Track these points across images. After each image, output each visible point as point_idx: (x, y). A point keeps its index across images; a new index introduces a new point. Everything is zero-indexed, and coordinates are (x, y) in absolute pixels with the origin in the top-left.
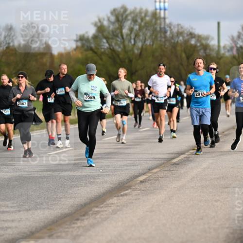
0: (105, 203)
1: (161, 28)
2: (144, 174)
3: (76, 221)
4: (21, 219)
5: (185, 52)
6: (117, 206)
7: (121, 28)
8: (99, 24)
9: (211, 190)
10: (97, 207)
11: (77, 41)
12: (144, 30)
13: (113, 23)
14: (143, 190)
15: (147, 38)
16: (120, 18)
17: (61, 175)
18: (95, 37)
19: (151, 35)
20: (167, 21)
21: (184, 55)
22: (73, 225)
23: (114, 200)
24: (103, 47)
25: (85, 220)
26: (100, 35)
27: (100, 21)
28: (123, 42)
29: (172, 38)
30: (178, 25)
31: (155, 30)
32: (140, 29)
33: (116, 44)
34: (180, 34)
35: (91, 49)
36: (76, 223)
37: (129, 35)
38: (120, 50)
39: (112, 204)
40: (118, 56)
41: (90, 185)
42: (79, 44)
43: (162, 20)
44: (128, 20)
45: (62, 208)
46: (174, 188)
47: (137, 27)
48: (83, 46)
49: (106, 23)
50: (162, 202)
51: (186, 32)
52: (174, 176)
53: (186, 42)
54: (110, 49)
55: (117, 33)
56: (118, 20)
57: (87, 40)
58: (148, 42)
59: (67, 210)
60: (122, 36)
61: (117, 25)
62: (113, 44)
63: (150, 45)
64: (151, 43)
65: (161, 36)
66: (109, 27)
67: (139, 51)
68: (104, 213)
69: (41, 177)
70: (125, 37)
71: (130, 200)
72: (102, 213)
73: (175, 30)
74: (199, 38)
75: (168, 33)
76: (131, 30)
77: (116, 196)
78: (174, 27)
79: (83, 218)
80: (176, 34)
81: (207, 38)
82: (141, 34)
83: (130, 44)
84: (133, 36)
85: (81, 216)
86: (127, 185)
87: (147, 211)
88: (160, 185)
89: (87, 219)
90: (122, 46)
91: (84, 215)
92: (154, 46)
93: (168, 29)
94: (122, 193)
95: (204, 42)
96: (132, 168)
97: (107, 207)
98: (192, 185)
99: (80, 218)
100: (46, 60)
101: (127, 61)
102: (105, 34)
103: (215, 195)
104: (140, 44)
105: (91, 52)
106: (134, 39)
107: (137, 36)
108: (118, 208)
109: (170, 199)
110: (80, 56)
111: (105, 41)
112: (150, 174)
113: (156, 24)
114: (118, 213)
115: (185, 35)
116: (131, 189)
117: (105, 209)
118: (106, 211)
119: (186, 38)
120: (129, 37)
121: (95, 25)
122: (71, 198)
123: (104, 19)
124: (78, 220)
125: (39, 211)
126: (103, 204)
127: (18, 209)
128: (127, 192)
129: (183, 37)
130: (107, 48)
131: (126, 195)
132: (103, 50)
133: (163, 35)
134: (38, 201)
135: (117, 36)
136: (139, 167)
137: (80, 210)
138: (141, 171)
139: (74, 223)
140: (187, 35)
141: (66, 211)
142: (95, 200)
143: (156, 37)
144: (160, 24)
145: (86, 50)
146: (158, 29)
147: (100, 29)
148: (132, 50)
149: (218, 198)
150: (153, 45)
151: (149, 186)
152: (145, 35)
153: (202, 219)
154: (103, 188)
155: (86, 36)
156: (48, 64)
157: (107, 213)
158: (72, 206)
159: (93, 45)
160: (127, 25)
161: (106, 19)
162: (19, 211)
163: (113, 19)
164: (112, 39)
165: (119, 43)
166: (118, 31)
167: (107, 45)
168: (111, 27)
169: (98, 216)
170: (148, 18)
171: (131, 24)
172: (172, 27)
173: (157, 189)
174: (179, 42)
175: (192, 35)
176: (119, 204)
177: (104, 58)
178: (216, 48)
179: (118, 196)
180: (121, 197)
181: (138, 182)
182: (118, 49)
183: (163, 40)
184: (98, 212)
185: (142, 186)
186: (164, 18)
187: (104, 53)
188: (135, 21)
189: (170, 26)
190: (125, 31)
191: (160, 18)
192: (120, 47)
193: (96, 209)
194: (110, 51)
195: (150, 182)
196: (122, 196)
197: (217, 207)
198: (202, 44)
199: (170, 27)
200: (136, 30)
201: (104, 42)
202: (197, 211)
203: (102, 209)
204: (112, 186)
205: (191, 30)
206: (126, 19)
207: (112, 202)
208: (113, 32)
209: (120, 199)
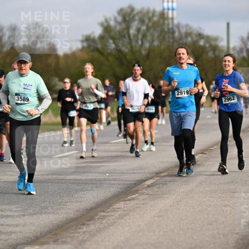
0: (112, 208)
1: (168, 29)
2: (151, 178)
3: (82, 226)
4: (26, 223)
6: (124, 211)
7: (128, 28)
8: (105, 24)
9: (220, 195)
10: (103, 211)
11: (82, 41)
12: (152, 30)
13: (120, 23)
14: (151, 195)
15: (155, 38)
16: (127, 18)
17: (65, 178)
18: (101, 38)
19: (159, 36)
20: (176, 21)
22: (79, 230)
23: (121, 205)
24: (109, 48)
25: (91, 225)
26: (107, 35)
27: (106, 21)
28: (130, 43)
29: (181, 38)
30: (187, 25)
31: (162, 31)
32: (148, 29)
33: (123, 45)
34: (188, 34)
35: (98, 50)
36: (82, 228)
37: (136, 36)
38: (127, 51)
39: (119, 208)
40: (125, 57)
41: (96, 189)
42: (85, 44)
43: (170, 21)
44: (135, 20)
45: (67, 213)
46: (183, 192)
47: (144, 28)
48: (89, 46)
49: (112, 23)
50: (170, 207)
51: (194, 32)
53: (195, 43)
54: (117, 50)
55: (124, 34)
56: (124, 20)
57: (93, 40)
58: (156, 43)
59: (72, 214)
60: (129, 36)
61: (124, 26)
62: (120, 45)
63: (157, 46)
64: (159, 44)
65: (169, 37)
66: (116, 27)
67: (147, 52)
68: (111, 218)
69: (45, 181)
70: (132, 37)
71: (137, 204)
72: (109, 218)
73: (183, 31)
74: (208, 39)
75: (177, 34)
76: (138, 30)
77: (122, 201)
78: (183, 28)
79: (90, 222)
80: (184, 35)
81: (216, 39)
82: (148, 34)
83: (137, 45)
84: (140, 36)
85: (87, 221)
86: (133, 189)
87: (154, 216)
88: (167, 190)
89: (93, 224)
90: (129, 47)
91: (90, 220)
92: (162, 47)
93: (176, 29)
95: (213, 43)
96: (139, 171)
97: (113, 211)
98: (201, 190)
99: (87, 223)
100: (52, 61)
101: (134, 62)
102: (112, 34)
103: (224, 200)
104: (147, 45)
105: (97, 53)
106: (142, 40)
107: (144, 36)
108: (125, 213)
109: (178, 204)
110: (86, 57)
111: (111, 41)
112: (158, 178)
113: (163, 24)
114: (125, 218)
115: (194, 36)
117: (112, 214)
118: (112, 215)
119: (195, 38)
120: (136, 38)
121: (102, 25)
122: (76, 202)
123: (110, 19)
124: (84, 224)
125: (44, 216)
126: (109, 208)
127: (23, 213)
128: (134, 196)
129: (192, 38)
130: (114, 49)
131: (133, 199)
132: (109, 51)
133: (171, 36)
134: (43, 205)
135: (124, 37)
137: (86, 214)
138: (148, 175)
139: (80, 228)
140: (196, 36)
141: (72, 216)
142: (101, 205)
143: (164, 38)
144: (168, 24)
145: (93, 51)
147: (107, 29)
148: (140, 51)
149: (227, 203)
150: (161, 45)
151: (157, 190)
152: (153, 36)
153: (211, 224)
154: (109, 192)
155: (92, 36)
156: (53, 65)
157: (113, 217)
158: (78, 211)
159: (99, 46)
160: (135, 25)
161: (113, 19)
162: (24, 215)
163: (120, 19)
164: (119, 39)
165: (126, 44)
166: (125, 32)
167: (113, 46)
168: (118, 28)
169: (104, 221)
170: (155, 19)
171: (138, 24)
172: (181, 28)
173: (165, 194)
174: (188, 43)
175: (200, 36)
177: (111, 59)
178: (225, 49)
179: (125, 201)
180: (128, 202)
181: (146, 186)
182: (125, 50)
183: (171, 40)
184: (104, 217)
185: (149, 191)
186: (172, 19)
187: (110, 54)
188: (142, 21)
189: (178, 26)
190: (132, 31)
191: (168, 18)
192: (127, 48)
193: (103, 214)
194: (116, 52)
195: (157, 186)
196: (129, 200)
197: (227, 212)
198: (211, 45)
199: (178, 28)
200: (144, 31)
201: (110, 43)
202: (206, 216)
203: (109, 214)
204: (118, 190)
206: (133, 19)
207: (118, 207)
208: (120, 32)
209: (127, 204)
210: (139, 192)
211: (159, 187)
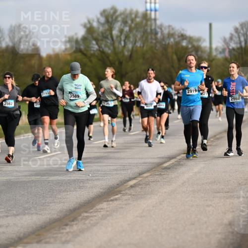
0: (94, 208)
1: (151, 30)
2: (134, 178)
3: (65, 227)
4: (9, 224)
5: (176, 54)
6: (107, 211)
7: (111, 29)
8: (88, 26)
9: (203, 195)
10: (86, 212)
12: (134, 31)
13: (103, 25)
14: (134, 195)
15: (138, 39)
16: (110, 20)
17: (49, 179)
18: (84, 39)
19: (142, 37)
20: (158, 23)
21: (175, 57)
22: (62, 231)
23: (104, 205)
24: (92, 49)
25: (74, 226)
26: (90, 36)
27: (89, 22)
28: (113, 44)
29: (163, 39)
30: (169, 26)
31: (145, 32)
32: (131, 30)
33: (106, 46)
34: (170, 35)
35: (81, 51)
36: (65, 229)
37: (119, 37)
38: (110, 52)
39: (102, 209)
40: (108, 57)
41: (79, 190)
43: (153, 22)
44: (118, 21)
45: (50, 213)
46: (165, 192)
47: (127, 29)
49: (95, 24)
51: (177, 33)
52: (165, 180)
53: (178, 43)
54: (100, 50)
55: (107, 35)
56: (107, 21)
58: (138, 44)
60: (112, 37)
61: (107, 27)
62: (103, 46)
63: (140, 47)
64: (142, 45)
65: (152, 38)
66: (99, 28)
67: (130, 53)
68: (93, 219)
69: (29, 182)
70: (115, 38)
71: (120, 204)
72: (91, 218)
73: (166, 32)
74: (190, 39)
75: (159, 35)
76: (121, 31)
77: (105, 201)
78: (165, 28)
79: (73, 223)
80: (167, 36)
81: (199, 40)
82: (131, 35)
83: (120, 46)
84: (123, 37)
85: (70, 221)
86: (117, 190)
87: (137, 217)
88: (150, 190)
89: (76, 224)
90: (112, 48)
91: (73, 221)
92: (145, 48)
93: (159, 30)
94: (112, 198)
95: (195, 44)
96: (122, 172)
97: (96, 212)
98: (183, 190)
99: (70, 223)
100: (34, 62)
101: (117, 63)
102: (95, 35)
103: (207, 200)
104: (130, 46)
105: (80, 54)
106: (125, 41)
107: (127, 37)
108: (108, 213)
109: (161, 204)
110: (69, 58)
111: (94, 42)
112: (141, 179)
113: (146, 25)
114: (108, 218)
115: (176, 37)
116: (121, 194)
117: (95, 214)
118: (95, 216)
119: (177, 39)
120: (119, 38)
121: (85, 26)
122: (60, 203)
123: (93, 21)
124: (67, 225)
125: (27, 216)
126: (92, 209)
127: (6, 214)
128: (117, 196)
129: (175, 39)
130: (97, 50)
131: (116, 200)
132: (92, 52)
133: (153, 37)
134: (26, 206)
135: (107, 38)
136: (129, 171)
137: (69, 215)
138: (131, 176)
139: (63, 229)
140: (179, 37)
141: (55, 216)
142: (84, 205)
143: (147, 38)
144: (151, 26)
145: (75, 52)
146: (149, 30)
147: (90, 30)
148: (122, 52)
149: (210, 203)
150: (143, 46)
151: (139, 190)
152: (135, 36)
153: (193, 224)
154: (92, 193)
155: (75, 37)
156: (36, 66)
157: (96, 218)
158: (61, 211)
159: (82, 47)
160: (117, 26)
161: (96, 20)
162: (7, 216)
163: (103, 20)
164: (102, 40)
165: (109, 44)
166: (108, 33)
167: (96, 47)
168: (101, 29)
169: (87, 222)
170: (138, 20)
171: (121, 25)
172: (163, 29)
173: (148, 194)
174: (171, 44)
175: (183, 37)
176: (108, 209)
177: (94, 60)
178: (208, 50)
179: (108, 201)
180: (111, 202)
181: (128, 186)
182: (108, 51)
183: (154, 41)
184: (87, 217)
185: (132, 191)
186: (155, 20)
187: (93, 55)
188: (125, 22)
189: (161, 27)
190: (115, 32)
191: (150, 19)
192: (109, 49)
193: (86, 214)
194: (99, 52)
195: (140, 186)
196: (112, 200)
197: (209, 212)
198: (193, 46)
199: (161, 29)
200: (126, 32)
201: (93, 44)
202: (188, 216)
203: (92, 214)
204: (101, 191)
205: (182, 32)
206: (116, 20)
207: (101, 207)
208: (102, 33)
209: (110, 204)
210: (122, 192)
211: (142, 188)
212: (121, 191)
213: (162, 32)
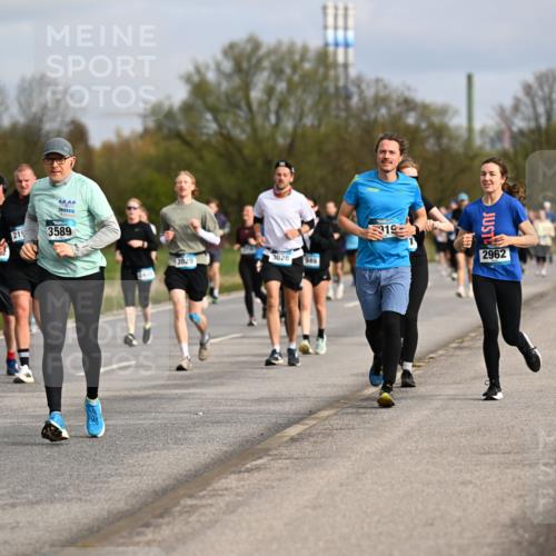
0: (210, 488)
1: (337, 88)
2: (298, 421)
3: (143, 529)
4: (18, 523)
6: (238, 495)
7: (246, 87)
8: (196, 79)
9: (453, 459)
10: (191, 496)
11: (144, 117)
12: (299, 92)
13: (228, 77)
14: (297, 459)
15: (306, 109)
16: (245, 65)
18: (187, 108)
19: (316, 104)
20: (353, 72)
22: (137, 539)
23: (231, 481)
24: (205, 131)
25: (164, 527)
26: (199, 102)
27: (198, 70)
28: (251, 120)
29: (364, 110)
30: (378, 81)
31: (323, 93)
32: (291, 88)
33: (235, 124)
34: (380, 101)
35: (178, 135)
36: (144, 534)
37: (264, 104)
38: (243, 137)
39: (226, 489)
40: (240, 151)
41: (175, 446)
42: (151, 124)
43: (341, 70)
44: (263, 69)
45: (110, 499)
46: (368, 453)
47: (282, 86)
48: (159, 127)
49: (211, 76)
50: (341, 485)
51: (394, 96)
52: (368, 425)
53: (396, 120)
54: (221, 134)
55: (237, 100)
56: (238, 69)
57: (170, 115)
58: (309, 121)
59: (122, 503)
60: (249, 105)
61: (237, 81)
62: (229, 124)
63: (312, 126)
64: (316, 123)
65: (338, 107)
66: (219, 84)
67: (288, 140)
68: (207, 511)
70: (255, 106)
71: (267, 480)
72: (203, 510)
73: (370, 93)
74: (424, 110)
75: (355, 100)
76: (270, 91)
77: (234, 472)
78: (368, 86)
79: (160, 521)
80: (371, 102)
81: (443, 111)
82: (292, 100)
83: (267, 125)
84: (273, 105)
85: (155, 517)
86: (259, 447)
87: (306, 507)
89: (168, 524)
90: (248, 129)
91: (161, 516)
92: (323, 129)
93: (353, 89)
94: (248, 466)
95: (436, 120)
97: (213, 495)
98: (409, 448)
99: (154, 521)
101: (260, 163)
102: (211, 100)
103: (461, 471)
104: (289, 125)
105: (177, 142)
106: (277, 113)
107: (282, 105)
108: (239, 498)
109: (357, 479)
110: (152, 151)
111: (209, 116)
112: (314, 422)
113: (326, 77)
114: (240, 510)
115: (394, 105)
116: (268, 455)
117: (210, 501)
118: (211, 505)
119: (396, 110)
120: (264, 108)
121: (188, 79)
122: (132, 476)
123: (207, 67)
124: (147, 525)
125: (58, 506)
126: (205, 490)
127: (11, 501)
128: (259, 462)
129: (389, 109)
130: (215, 133)
131: (258, 468)
132: (204, 138)
133: (342, 105)
134: (57, 482)
135: (237, 106)
136: (288, 405)
137: (152, 503)
139: (138, 534)
140: (398, 104)
141: (121, 506)
142: (187, 481)
143: (327, 107)
144: (337, 79)
145: (167, 138)
146: (332, 90)
147: (200, 89)
148: (272, 138)
149: (468, 477)
150: (319, 126)
151: (310, 448)
152: (301, 103)
153: (431, 525)
154: (205, 453)
155: (166, 104)
157: (213, 510)
158: (134, 495)
159: (182, 127)
160: (261, 81)
161: (213, 66)
162: (14, 505)
163: (228, 66)
164: (226, 111)
165: (241, 121)
166: (240, 95)
167: (213, 127)
168: (225, 86)
169: (193, 518)
170: (307, 66)
171: (269, 77)
172: (364, 86)
173: (330, 456)
174: (380, 120)
175: (408, 104)
176: (241, 490)
177: (209, 156)
178: (464, 133)
179: (240, 472)
180: (246, 474)
181: (285, 439)
182: (240, 135)
183: (343, 114)
184: (193, 508)
185: (294, 450)
186: (346, 66)
187: (207, 145)
188: (278, 72)
189: (358, 82)
190: (256, 94)
191: (335, 65)
192: (243, 131)
193: (190, 502)
194: (220, 139)
195: (312, 439)
196: (248, 471)
197: (467, 496)
198: (431, 126)
199: (359, 86)
200: (281, 93)
201: (208, 121)
202: (420, 507)
203: (204, 502)
204: (225, 448)
205: (407, 94)
206: (258, 66)
207: (225, 486)
208: (227, 96)
209: (243, 479)
210: (271, 453)
211: (315, 442)
212: (269, 449)
213: (361, 93)
